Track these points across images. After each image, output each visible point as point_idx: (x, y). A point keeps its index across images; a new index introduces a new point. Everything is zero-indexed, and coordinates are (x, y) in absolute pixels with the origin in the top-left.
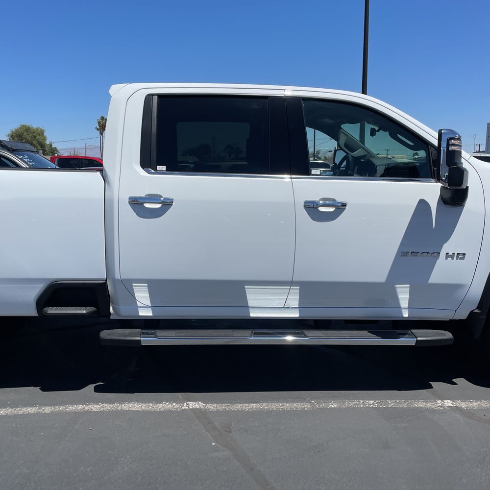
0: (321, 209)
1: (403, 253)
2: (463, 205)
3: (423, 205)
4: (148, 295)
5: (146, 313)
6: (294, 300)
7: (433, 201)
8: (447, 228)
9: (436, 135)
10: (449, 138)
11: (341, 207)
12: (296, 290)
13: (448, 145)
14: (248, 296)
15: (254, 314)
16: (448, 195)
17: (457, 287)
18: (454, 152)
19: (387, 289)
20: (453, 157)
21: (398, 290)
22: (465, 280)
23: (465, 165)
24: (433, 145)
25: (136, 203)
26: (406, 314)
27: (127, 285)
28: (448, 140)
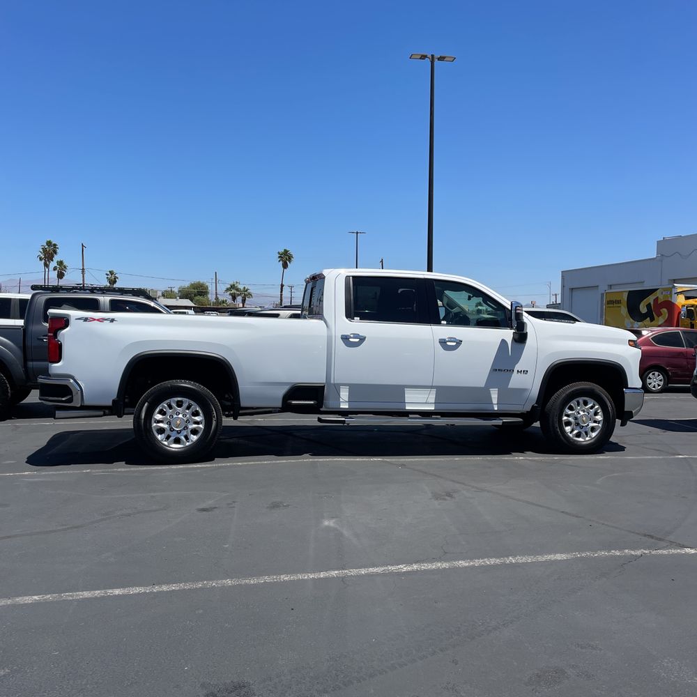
0: (448, 343)
1: (494, 370)
2: (525, 343)
3: (503, 342)
4: (348, 394)
5: (344, 406)
6: (432, 398)
7: (509, 340)
8: (517, 356)
9: (510, 304)
10: (516, 306)
11: (459, 343)
12: (434, 391)
13: (516, 310)
14: (406, 395)
15: (408, 407)
16: (517, 337)
17: (524, 390)
18: (519, 313)
19: (484, 392)
20: (519, 316)
21: (491, 392)
22: (528, 386)
23: (525, 320)
24: (508, 309)
25: (345, 339)
26: (496, 409)
27: (337, 388)
28: (516, 307)
